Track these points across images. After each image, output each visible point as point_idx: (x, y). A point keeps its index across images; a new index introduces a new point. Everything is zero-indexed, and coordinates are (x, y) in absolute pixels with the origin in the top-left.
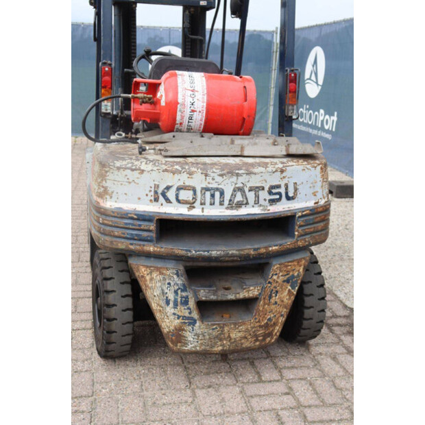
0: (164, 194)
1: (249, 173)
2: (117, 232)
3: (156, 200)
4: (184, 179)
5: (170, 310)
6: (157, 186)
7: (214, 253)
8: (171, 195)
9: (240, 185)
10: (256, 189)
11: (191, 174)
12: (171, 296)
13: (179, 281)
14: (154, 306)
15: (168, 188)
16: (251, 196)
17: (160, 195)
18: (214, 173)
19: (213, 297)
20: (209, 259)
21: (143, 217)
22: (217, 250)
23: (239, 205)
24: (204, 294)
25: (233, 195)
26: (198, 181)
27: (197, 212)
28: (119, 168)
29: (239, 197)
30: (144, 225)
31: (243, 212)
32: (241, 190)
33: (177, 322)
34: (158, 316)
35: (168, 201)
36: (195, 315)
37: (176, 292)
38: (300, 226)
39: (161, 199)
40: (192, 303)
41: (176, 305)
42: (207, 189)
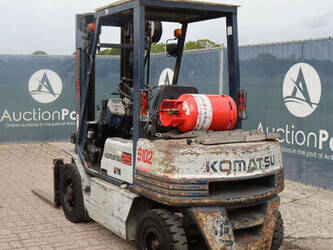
0: (212, 167)
1: (256, 151)
2: (183, 193)
3: (208, 171)
4: (223, 157)
5: (218, 238)
6: (208, 162)
7: (243, 199)
8: (217, 167)
9: (252, 158)
10: (260, 160)
11: (227, 153)
12: (219, 229)
13: (223, 219)
14: (208, 237)
15: (215, 163)
17: (210, 167)
18: (239, 152)
19: (242, 227)
20: (240, 203)
21: (200, 182)
22: (244, 197)
23: (253, 170)
24: (238, 225)
25: (250, 164)
26: (232, 158)
27: (232, 176)
28: (183, 154)
29: (252, 165)
30: (201, 187)
31: (255, 173)
32: (253, 160)
33: (222, 245)
34: (210, 243)
35: (215, 170)
36: (233, 239)
37: (221, 226)
38: (277, 180)
39: (211, 170)
40: (231, 232)
41: (221, 234)
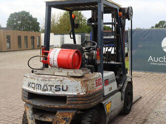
3: (28, 86)
4: (33, 81)
5: (30, 121)
8: (31, 85)
9: (46, 84)
10: (51, 86)
11: (35, 79)
12: (30, 116)
13: (31, 112)
15: (30, 83)
16: (49, 88)
18: (40, 79)
19: (39, 119)
23: (45, 90)
24: (36, 117)
25: (44, 87)
27: (35, 91)
29: (45, 88)
30: (26, 93)
32: (46, 85)
35: (30, 87)
38: (69, 101)
40: (34, 120)
42: (37, 84)
